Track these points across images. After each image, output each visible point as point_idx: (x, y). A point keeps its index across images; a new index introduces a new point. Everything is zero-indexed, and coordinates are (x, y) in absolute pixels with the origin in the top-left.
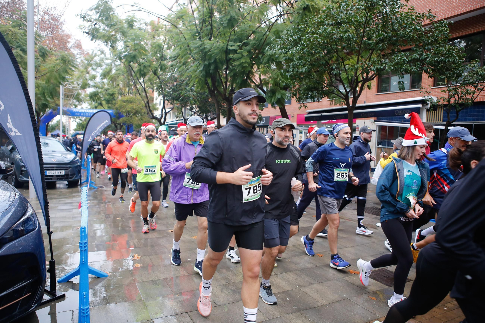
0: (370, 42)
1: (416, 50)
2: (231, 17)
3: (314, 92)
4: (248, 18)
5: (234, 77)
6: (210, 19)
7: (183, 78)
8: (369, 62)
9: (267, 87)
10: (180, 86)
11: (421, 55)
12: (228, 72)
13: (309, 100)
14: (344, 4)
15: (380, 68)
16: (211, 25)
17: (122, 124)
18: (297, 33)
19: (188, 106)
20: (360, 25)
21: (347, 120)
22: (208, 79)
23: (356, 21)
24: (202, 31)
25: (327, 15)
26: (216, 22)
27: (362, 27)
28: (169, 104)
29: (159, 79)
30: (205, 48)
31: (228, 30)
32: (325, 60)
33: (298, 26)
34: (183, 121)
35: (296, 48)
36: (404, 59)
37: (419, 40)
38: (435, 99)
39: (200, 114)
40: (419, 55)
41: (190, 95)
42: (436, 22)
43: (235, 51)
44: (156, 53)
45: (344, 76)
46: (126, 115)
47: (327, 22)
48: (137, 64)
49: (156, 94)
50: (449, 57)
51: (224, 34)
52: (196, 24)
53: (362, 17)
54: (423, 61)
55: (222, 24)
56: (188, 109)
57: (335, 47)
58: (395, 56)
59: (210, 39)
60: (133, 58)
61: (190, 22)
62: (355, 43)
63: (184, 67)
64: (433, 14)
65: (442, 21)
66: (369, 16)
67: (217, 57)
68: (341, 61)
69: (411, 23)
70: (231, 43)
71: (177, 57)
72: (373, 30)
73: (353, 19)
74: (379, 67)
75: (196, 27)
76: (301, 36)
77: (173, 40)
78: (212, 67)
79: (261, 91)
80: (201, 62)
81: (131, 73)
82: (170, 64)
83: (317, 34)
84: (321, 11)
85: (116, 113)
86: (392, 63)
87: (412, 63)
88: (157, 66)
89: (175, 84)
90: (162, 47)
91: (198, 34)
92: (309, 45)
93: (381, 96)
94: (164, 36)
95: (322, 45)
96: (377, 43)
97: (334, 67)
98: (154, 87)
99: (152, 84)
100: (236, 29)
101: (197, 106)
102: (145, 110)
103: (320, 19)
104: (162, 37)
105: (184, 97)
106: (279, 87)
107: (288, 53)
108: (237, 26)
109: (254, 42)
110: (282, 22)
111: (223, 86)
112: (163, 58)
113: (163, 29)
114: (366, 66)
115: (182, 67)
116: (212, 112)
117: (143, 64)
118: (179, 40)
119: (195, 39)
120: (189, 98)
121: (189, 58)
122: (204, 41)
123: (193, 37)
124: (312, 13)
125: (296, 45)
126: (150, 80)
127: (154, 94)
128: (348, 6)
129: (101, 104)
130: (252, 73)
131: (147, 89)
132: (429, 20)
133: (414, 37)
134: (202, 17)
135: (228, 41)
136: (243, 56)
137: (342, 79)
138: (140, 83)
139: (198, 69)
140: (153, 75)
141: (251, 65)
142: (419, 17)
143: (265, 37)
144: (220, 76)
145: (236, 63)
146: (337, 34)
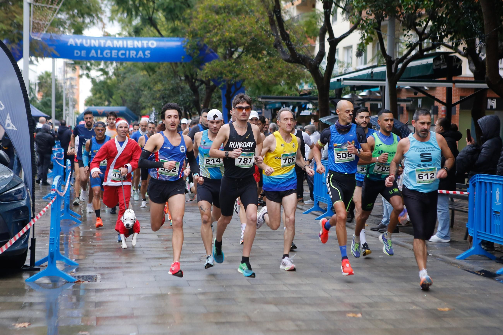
34: (384, 69)
85: (193, 48)
129: (151, 22)
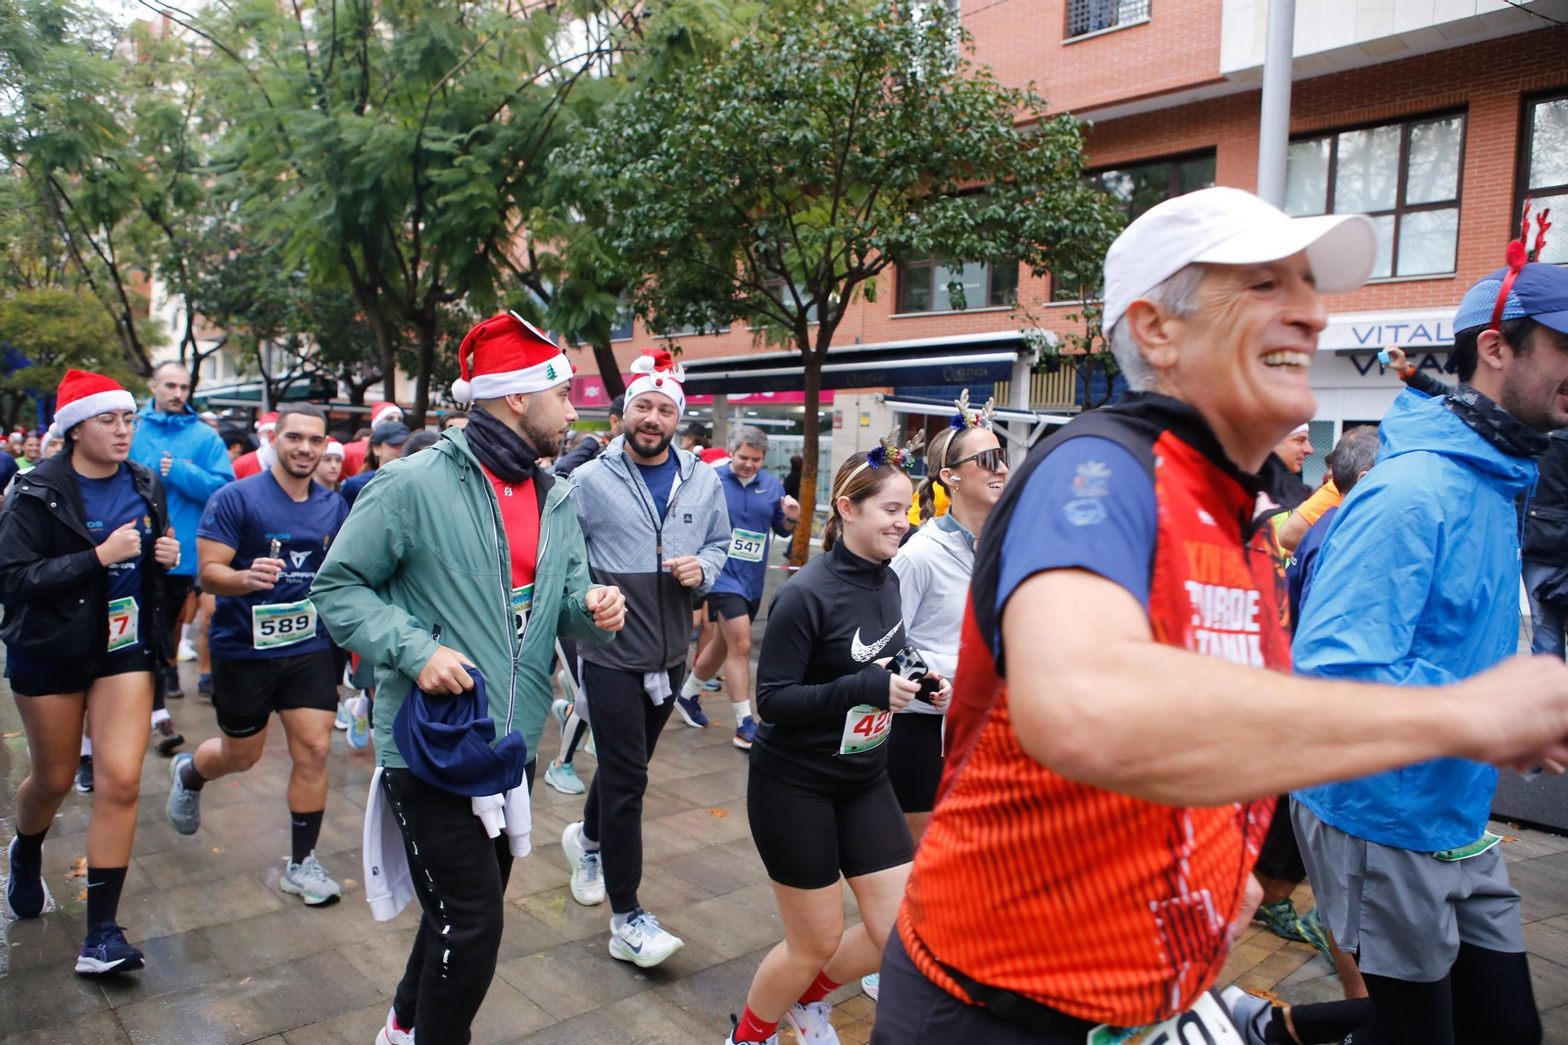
0: (869, 159)
1: (996, 195)
2: (433, 41)
3: (703, 305)
4: (493, 49)
5: (447, 243)
6: (359, 42)
7: (262, 237)
8: (866, 219)
9: (555, 282)
10: (251, 263)
11: (1009, 209)
12: (421, 226)
13: (689, 330)
14: (790, 39)
15: (897, 241)
16: (364, 62)
17: (20, 393)
18: (648, 114)
19: (279, 334)
20: (840, 108)
21: (802, 393)
22: (351, 247)
23: (830, 94)
24: (329, 81)
25: (742, 66)
26: (380, 53)
27: (845, 113)
28: (210, 325)
29: (171, 235)
30: (340, 141)
31: (424, 86)
32: (735, 207)
33: (652, 92)
35: (644, 162)
36: (964, 219)
37: (1004, 165)
38: (1052, 339)
39: (323, 363)
40: (1003, 208)
41: (287, 296)
42: (1049, 118)
43: (446, 159)
44: (158, 141)
45: (791, 258)
46: (40, 360)
47: (740, 89)
48: (80, 177)
49: (158, 289)
50: (1082, 220)
51: (410, 99)
52: (307, 55)
53: (847, 82)
54: (1014, 228)
55: (400, 63)
56: (280, 346)
57: (766, 167)
58: (938, 209)
59: (359, 111)
60: (67, 153)
61: (287, 44)
62: (825, 158)
63: (265, 198)
64: (1040, 95)
65: (1065, 118)
66: (866, 83)
67: (385, 176)
68: (783, 211)
69: (982, 114)
70: (432, 131)
71: (240, 162)
72: (878, 126)
73: (819, 87)
74: (893, 236)
75: (309, 66)
76: (660, 129)
77: (224, 101)
78: (367, 206)
79: (533, 295)
80: (325, 187)
81: (57, 206)
82: (211, 184)
83: (711, 124)
84: (723, 54)
86: (930, 227)
87: (988, 231)
88: (161, 188)
89: (232, 255)
90: (182, 122)
91: (314, 89)
92: (685, 155)
93: (906, 323)
94: (187, 83)
95: (724, 159)
96: (891, 164)
97: (762, 231)
98: (150, 262)
99: (140, 250)
100: (451, 82)
101: (312, 336)
102: (114, 344)
103: (721, 76)
104: (180, 87)
105: (266, 304)
106: (594, 281)
107: (620, 176)
108: (455, 76)
109: (510, 133)
110: (606, 73)
111: (405, 273)
112: (183, 161)
113: (186, 59)
114: (857, 231)
115: (258, 199)
116: (368, 358)
117: (104, 176)
118: (246, 104)
119: (306, 107)
120: (286, 307)
121: (281, 169)
122: (336, 115)
123: (300, 97)
124: (697, 57)
125: (645, 153)
126: (134, 236)
127: (149, 289)
128: (804, 45)
130: (505, 236)
131: (122, 269)
132: (1030, 110)
133: (991, 155)
134: (329, 32)
135: (424, 122)
136: (472, 176)
137: (789, 268)
138: (96, 246)
139: (316, 210)
140: (146, 220)
141: (501, 207)
142: (1005, 99)
143: (546, 118)
144: (394, 238)
145: (453, 197)
146: (772, 127)
